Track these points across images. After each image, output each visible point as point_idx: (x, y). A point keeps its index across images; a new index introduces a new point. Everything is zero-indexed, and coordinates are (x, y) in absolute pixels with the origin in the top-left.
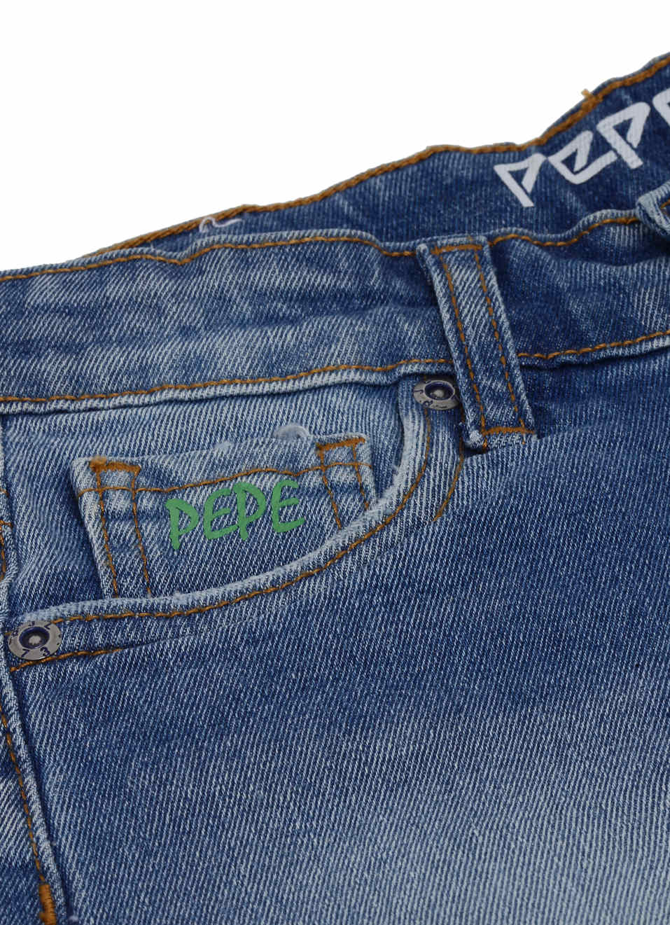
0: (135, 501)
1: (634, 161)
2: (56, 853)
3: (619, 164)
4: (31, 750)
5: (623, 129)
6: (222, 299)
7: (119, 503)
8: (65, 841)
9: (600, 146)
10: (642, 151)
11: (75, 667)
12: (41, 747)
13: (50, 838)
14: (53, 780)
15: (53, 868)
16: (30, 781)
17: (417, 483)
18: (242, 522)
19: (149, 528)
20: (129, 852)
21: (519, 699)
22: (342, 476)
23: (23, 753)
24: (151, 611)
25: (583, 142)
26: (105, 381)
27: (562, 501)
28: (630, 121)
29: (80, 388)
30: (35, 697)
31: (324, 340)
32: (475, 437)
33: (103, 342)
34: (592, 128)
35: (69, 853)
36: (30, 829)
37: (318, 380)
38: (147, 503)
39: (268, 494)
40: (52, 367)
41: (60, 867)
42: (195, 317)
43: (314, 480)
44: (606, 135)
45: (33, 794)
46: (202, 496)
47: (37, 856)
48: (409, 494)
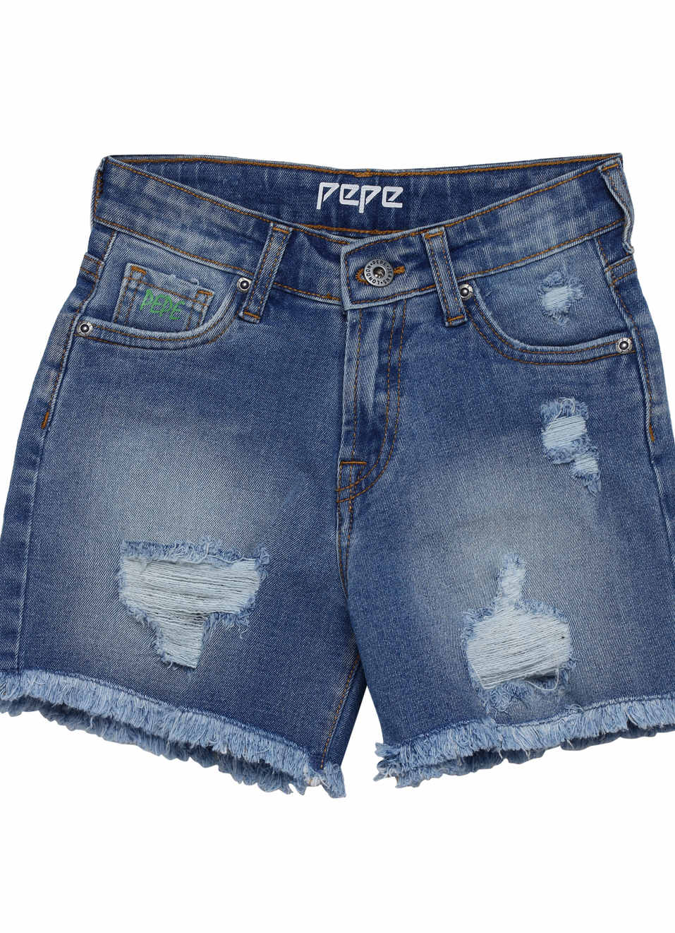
0: (138, 285)
1: (361, 210)
2: (56, 405)
3: (357, 208)
4: (67, 365)
5: (368, 193)
6: (199, 220)
7: (133, 285)
8: (60, 402)
9: (357, 196)
10: (366, 208)
11: (91, 343)
12: (69, 365)
13: (57, 398)
14: (67, 379)
15: (53, 408)
16: (62, 375)
17: (214, 325)
18: (162, 311)
19: (137, 298)
20: (74, 414)
21: (202, 413)
22: (198, 308)
23: (64, 365)
24: (122, 332)
25: (354, 188)
26: (152, 234)
27: (250, 352)
28: (372, 191)
29: (145, 232)
30: (76, 346)
31: (220, 251)
32: (241, 314)
33: (158, 218)
34: (360, 186)
35: (59, 406)
36: (53, 392)
37: (211, 265)
38: (141, 288)
39: (174, 304)
40: (140, 221)
41: (54, 409)
42: (188, 222)
43: (189, 304)
44: (362, 193)
45: (60, 381)
46: (157, 293)
47: (51, 401)
48: (210, 328)
